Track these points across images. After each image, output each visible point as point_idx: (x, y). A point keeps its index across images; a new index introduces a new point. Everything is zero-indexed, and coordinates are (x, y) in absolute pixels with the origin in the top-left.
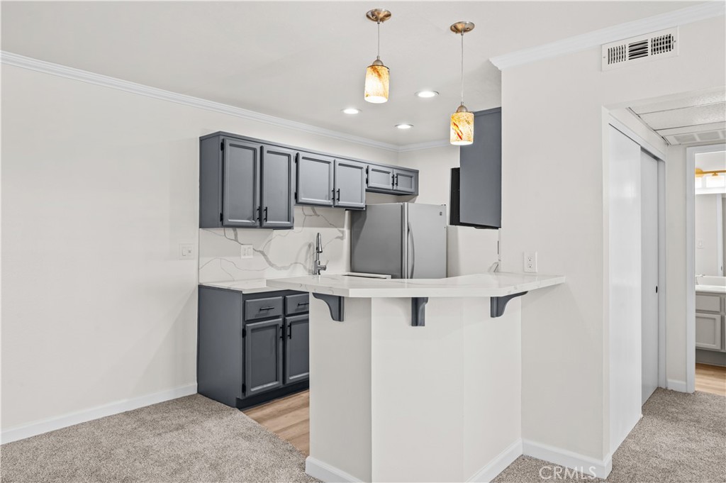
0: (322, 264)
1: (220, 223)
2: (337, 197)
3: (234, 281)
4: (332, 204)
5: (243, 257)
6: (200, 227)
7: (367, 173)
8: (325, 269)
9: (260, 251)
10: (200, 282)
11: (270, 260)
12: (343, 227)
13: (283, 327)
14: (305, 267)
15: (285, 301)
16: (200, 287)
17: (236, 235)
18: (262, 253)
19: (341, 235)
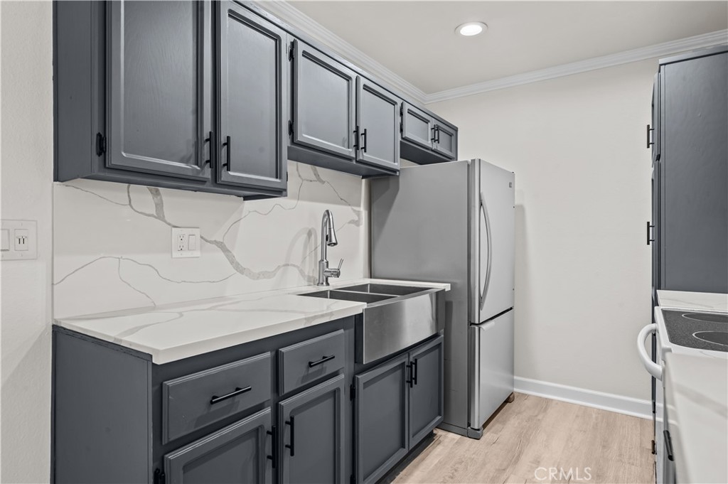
0: (333, 266)
1: (97, 160)
2: (361, 144)
3: (154, 308)
4: (354, 156)
5: (176, 254)
6: (56, 179)
7: (401, 114)
8: (338, 275)
9: (216, 242)
10: (56, 317)
11: (238, 259)
12: (359, 206)
13: (275, 433)
14: (302, 272)
15: (277, 360)
16: (58, 331)
17: (159, 206)
18: (221, 245)
19: (356, 218)
